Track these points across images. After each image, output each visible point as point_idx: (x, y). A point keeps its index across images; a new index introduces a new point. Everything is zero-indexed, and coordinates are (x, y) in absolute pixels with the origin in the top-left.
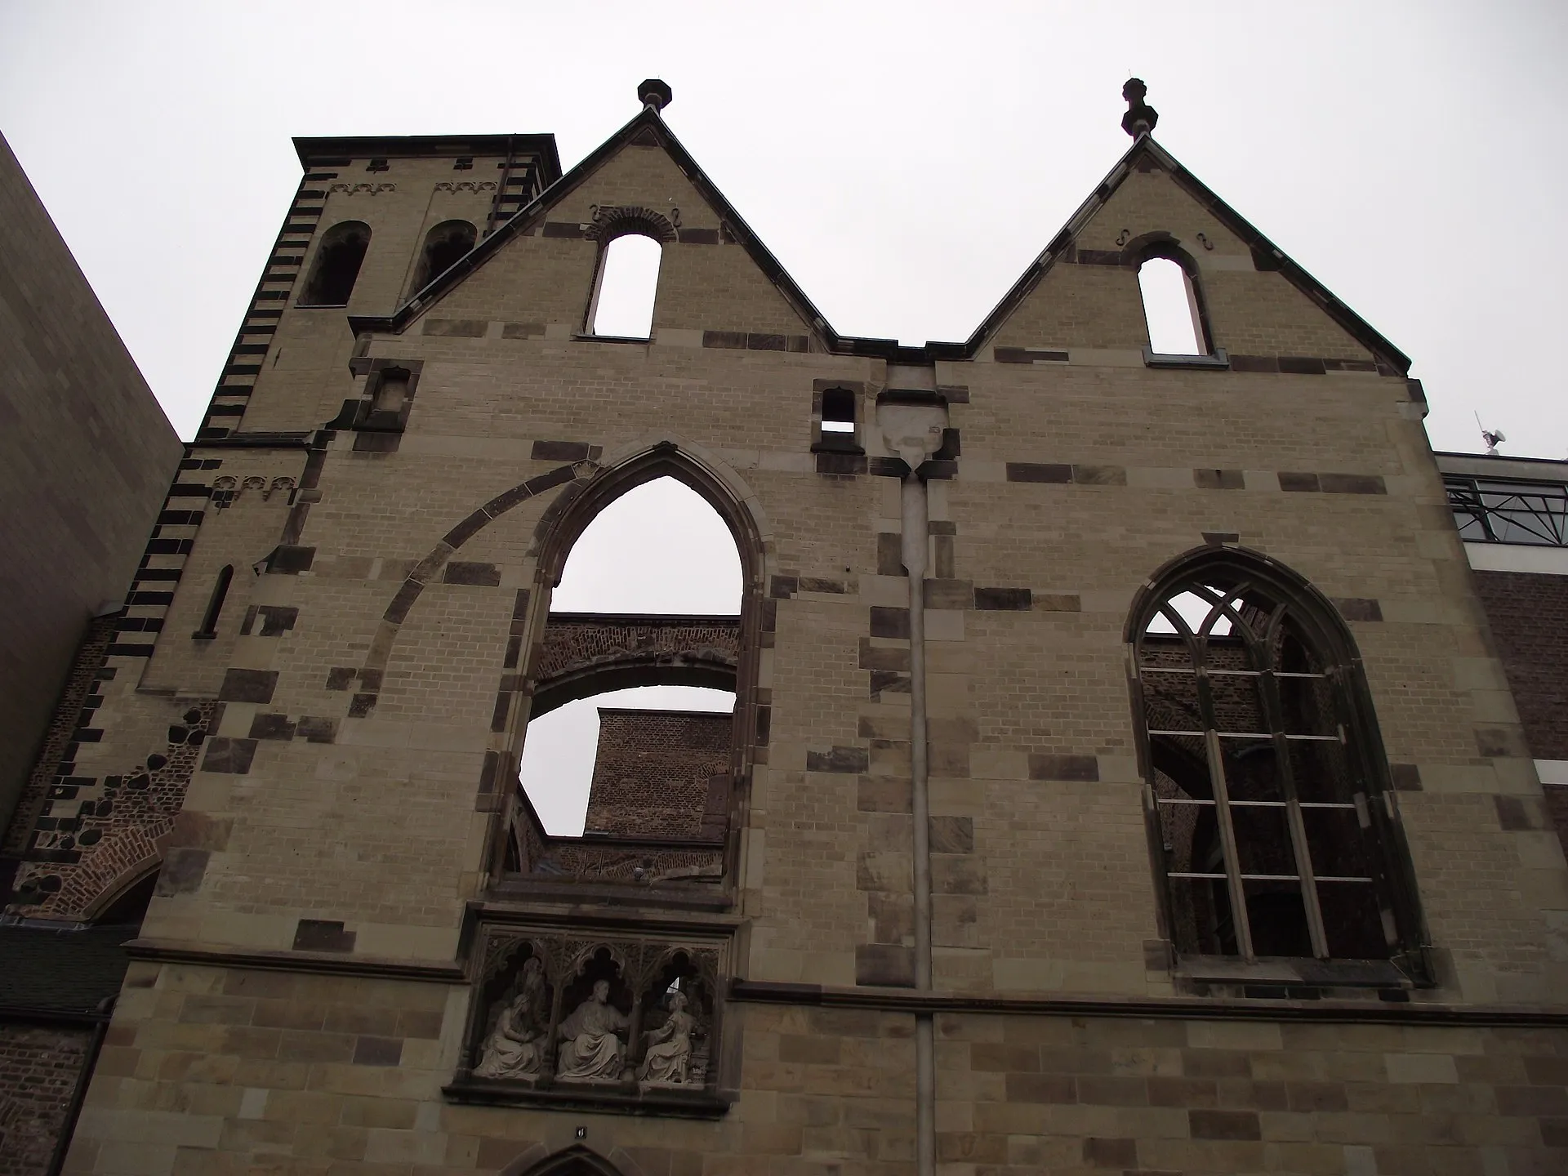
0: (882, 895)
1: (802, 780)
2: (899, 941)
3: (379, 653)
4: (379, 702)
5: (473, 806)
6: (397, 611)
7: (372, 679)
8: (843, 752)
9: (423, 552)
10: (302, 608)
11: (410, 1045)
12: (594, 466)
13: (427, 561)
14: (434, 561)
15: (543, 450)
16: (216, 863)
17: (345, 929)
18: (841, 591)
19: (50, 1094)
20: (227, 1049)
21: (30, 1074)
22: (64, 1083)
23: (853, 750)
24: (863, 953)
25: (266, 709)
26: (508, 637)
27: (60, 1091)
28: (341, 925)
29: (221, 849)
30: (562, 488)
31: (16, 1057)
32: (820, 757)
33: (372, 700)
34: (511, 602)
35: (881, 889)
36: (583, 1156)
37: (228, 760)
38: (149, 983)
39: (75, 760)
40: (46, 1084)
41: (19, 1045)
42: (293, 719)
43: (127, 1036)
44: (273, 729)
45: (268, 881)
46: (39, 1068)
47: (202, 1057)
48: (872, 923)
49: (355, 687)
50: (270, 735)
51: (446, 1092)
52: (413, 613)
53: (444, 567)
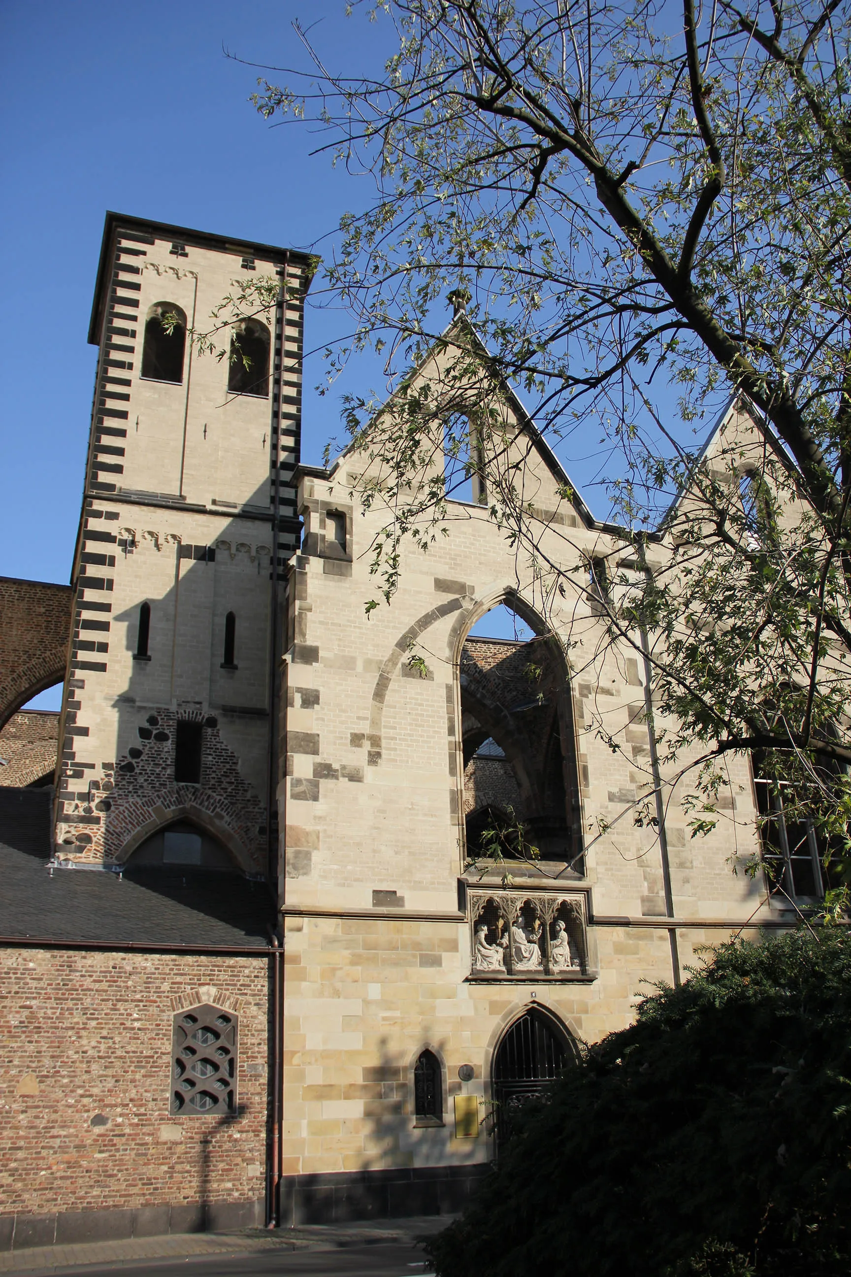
0: (648, 869)
1: (607, 807)
2: (657, 893)
3: (375, 723)
4: (383, 756)
5: (449, 822)
6: (379, 694)
7: (375, 741)
8: (623, 792)
9: (386, 655)
10: (321, 689)
11: (446, 956)
12: (472, 599)
13: (389, 660)
14: (393, 660)
15: (441, 585)
16: (316, 857)
17: (398, 894)
18: (612, 695)
19: (256, 992)
20: (353, 963)
21: (241, 982)
22: (263, 986)
23: (628, 790)
24: (644, 900)
25: (318, 759)
26: (446, 716)
27: (261, 990)
28: (395, 892)
29: (316, 848)
30: (456, 613)
31: (230, 973)
32: (613, 794)
33: (379, 754)
34: (443, 692)
35: (648, 867)
36: (535, 1005)
37: (304, 792)
38: (299, 929)
39: (74, 750)
40: (252, 987)
41: (229, 967)
42: (336, 766)
43: (296, 960)
44: (325, 772)
45: (349, 868)
46: (246, 979)
47: (341, 968)
48: (646, 884)
49: (367, 745)
50: (326, 776)
51: (467, 980)
52: (389, 696)
53: (400, 665)
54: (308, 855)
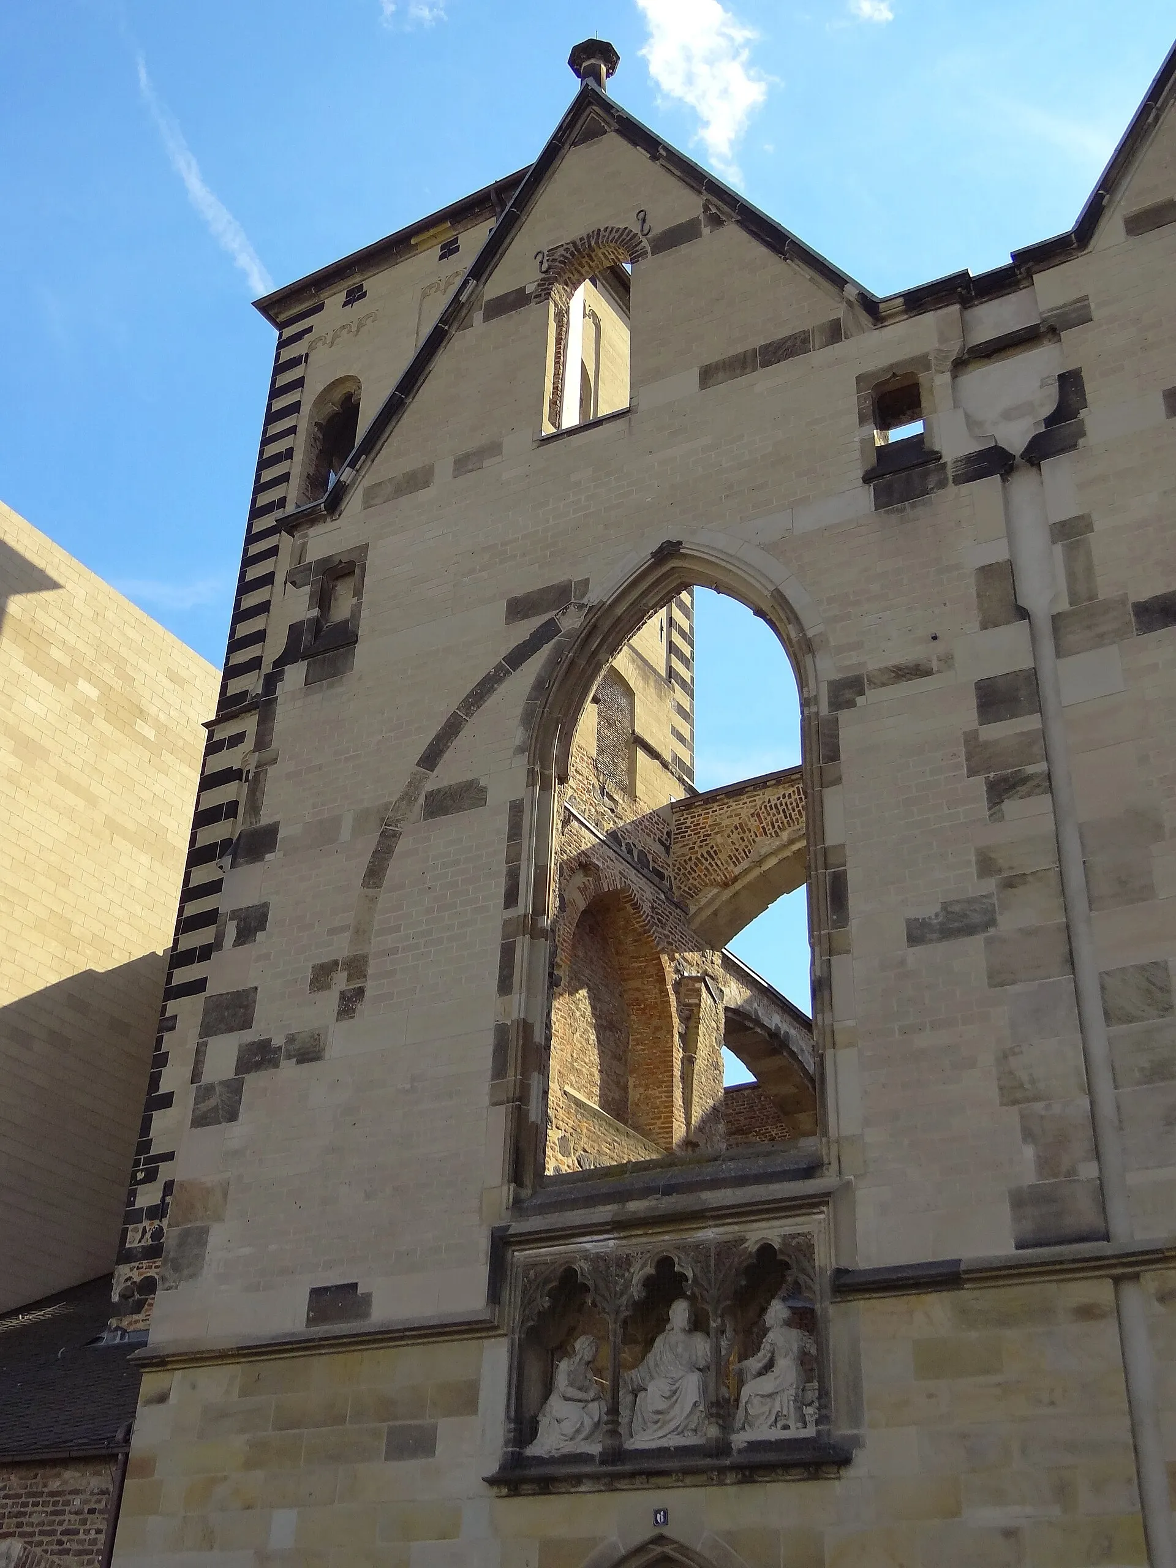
0: (1039, 1107)
1: (903, 962)
2: (1072, 1172)
3: (360, 932)
4: (368, 993)
5: (486, 1100)
6: (374, 874)
7: (356, 967)
8: (956, 908)
9: (393, 792)
10: (273, 900)
11: (446, 1427)
12: (581, 607)
13: (402, 799)
14: (408, 797)
15: (518, 609)
16: (217, 1237)
17: (360, 1290)
18: (928, 673)
19: (87, 1547)
20: (250, 1465)
21: (65, 1526)
22: (98, 1531)
23: (970, 901)
24: (1019, 1201)
25: (248, 1036)
26: (504, 868)
27: (94, 1542)
28: (354, 1286)
29: (219, 1219)
30: (547, 649)
31: (50, 1509)
32: (924, 924)
33: (360, 992)
34: (503, 822)
35: (1037, 1098)
36: (668, 1549)
37: (215, 1109)
38: (162, 1398)
39: (151, 1136)
40: (81, 1536)
41: (52, 1494)
42: (278, 1041)
43: (147, 1467)
44: (258, 1058)
45: (273, 1247)
46: (73, 1517)
47: (225, 1478)
48: (1029, 1152)
49: (340, 982)
50: (258, 1066)
51: (492, 1481)
52: (394, 870)
53: (422, 799)
54: (201, 1236)
